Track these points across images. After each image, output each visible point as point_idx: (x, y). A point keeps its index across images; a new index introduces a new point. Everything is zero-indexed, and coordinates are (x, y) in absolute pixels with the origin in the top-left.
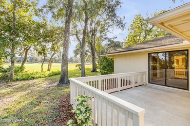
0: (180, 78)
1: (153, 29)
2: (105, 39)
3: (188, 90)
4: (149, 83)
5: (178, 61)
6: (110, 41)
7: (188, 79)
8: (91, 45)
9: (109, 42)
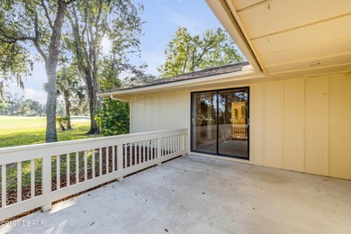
0: (239, 137)
1: (204, 56)
2: (126, 66)
3: (248, 159)
4: (192, 150)
5: (236, 111)
6: (136, 72)
7: (248, 140)
8: (87, 73)
9: (134, 75)
